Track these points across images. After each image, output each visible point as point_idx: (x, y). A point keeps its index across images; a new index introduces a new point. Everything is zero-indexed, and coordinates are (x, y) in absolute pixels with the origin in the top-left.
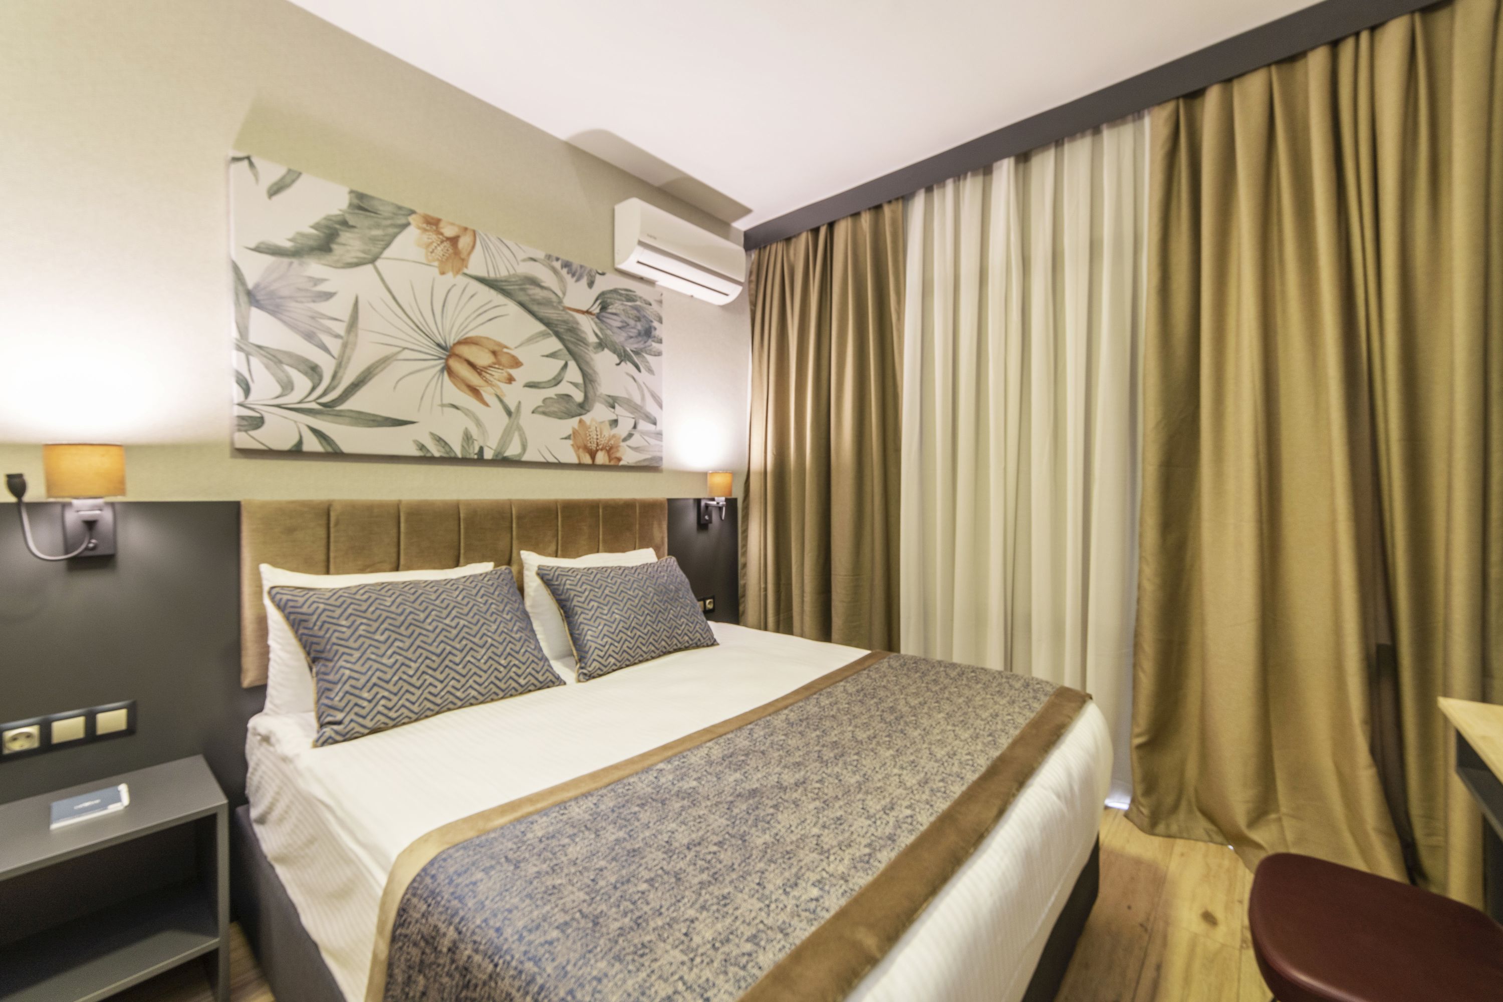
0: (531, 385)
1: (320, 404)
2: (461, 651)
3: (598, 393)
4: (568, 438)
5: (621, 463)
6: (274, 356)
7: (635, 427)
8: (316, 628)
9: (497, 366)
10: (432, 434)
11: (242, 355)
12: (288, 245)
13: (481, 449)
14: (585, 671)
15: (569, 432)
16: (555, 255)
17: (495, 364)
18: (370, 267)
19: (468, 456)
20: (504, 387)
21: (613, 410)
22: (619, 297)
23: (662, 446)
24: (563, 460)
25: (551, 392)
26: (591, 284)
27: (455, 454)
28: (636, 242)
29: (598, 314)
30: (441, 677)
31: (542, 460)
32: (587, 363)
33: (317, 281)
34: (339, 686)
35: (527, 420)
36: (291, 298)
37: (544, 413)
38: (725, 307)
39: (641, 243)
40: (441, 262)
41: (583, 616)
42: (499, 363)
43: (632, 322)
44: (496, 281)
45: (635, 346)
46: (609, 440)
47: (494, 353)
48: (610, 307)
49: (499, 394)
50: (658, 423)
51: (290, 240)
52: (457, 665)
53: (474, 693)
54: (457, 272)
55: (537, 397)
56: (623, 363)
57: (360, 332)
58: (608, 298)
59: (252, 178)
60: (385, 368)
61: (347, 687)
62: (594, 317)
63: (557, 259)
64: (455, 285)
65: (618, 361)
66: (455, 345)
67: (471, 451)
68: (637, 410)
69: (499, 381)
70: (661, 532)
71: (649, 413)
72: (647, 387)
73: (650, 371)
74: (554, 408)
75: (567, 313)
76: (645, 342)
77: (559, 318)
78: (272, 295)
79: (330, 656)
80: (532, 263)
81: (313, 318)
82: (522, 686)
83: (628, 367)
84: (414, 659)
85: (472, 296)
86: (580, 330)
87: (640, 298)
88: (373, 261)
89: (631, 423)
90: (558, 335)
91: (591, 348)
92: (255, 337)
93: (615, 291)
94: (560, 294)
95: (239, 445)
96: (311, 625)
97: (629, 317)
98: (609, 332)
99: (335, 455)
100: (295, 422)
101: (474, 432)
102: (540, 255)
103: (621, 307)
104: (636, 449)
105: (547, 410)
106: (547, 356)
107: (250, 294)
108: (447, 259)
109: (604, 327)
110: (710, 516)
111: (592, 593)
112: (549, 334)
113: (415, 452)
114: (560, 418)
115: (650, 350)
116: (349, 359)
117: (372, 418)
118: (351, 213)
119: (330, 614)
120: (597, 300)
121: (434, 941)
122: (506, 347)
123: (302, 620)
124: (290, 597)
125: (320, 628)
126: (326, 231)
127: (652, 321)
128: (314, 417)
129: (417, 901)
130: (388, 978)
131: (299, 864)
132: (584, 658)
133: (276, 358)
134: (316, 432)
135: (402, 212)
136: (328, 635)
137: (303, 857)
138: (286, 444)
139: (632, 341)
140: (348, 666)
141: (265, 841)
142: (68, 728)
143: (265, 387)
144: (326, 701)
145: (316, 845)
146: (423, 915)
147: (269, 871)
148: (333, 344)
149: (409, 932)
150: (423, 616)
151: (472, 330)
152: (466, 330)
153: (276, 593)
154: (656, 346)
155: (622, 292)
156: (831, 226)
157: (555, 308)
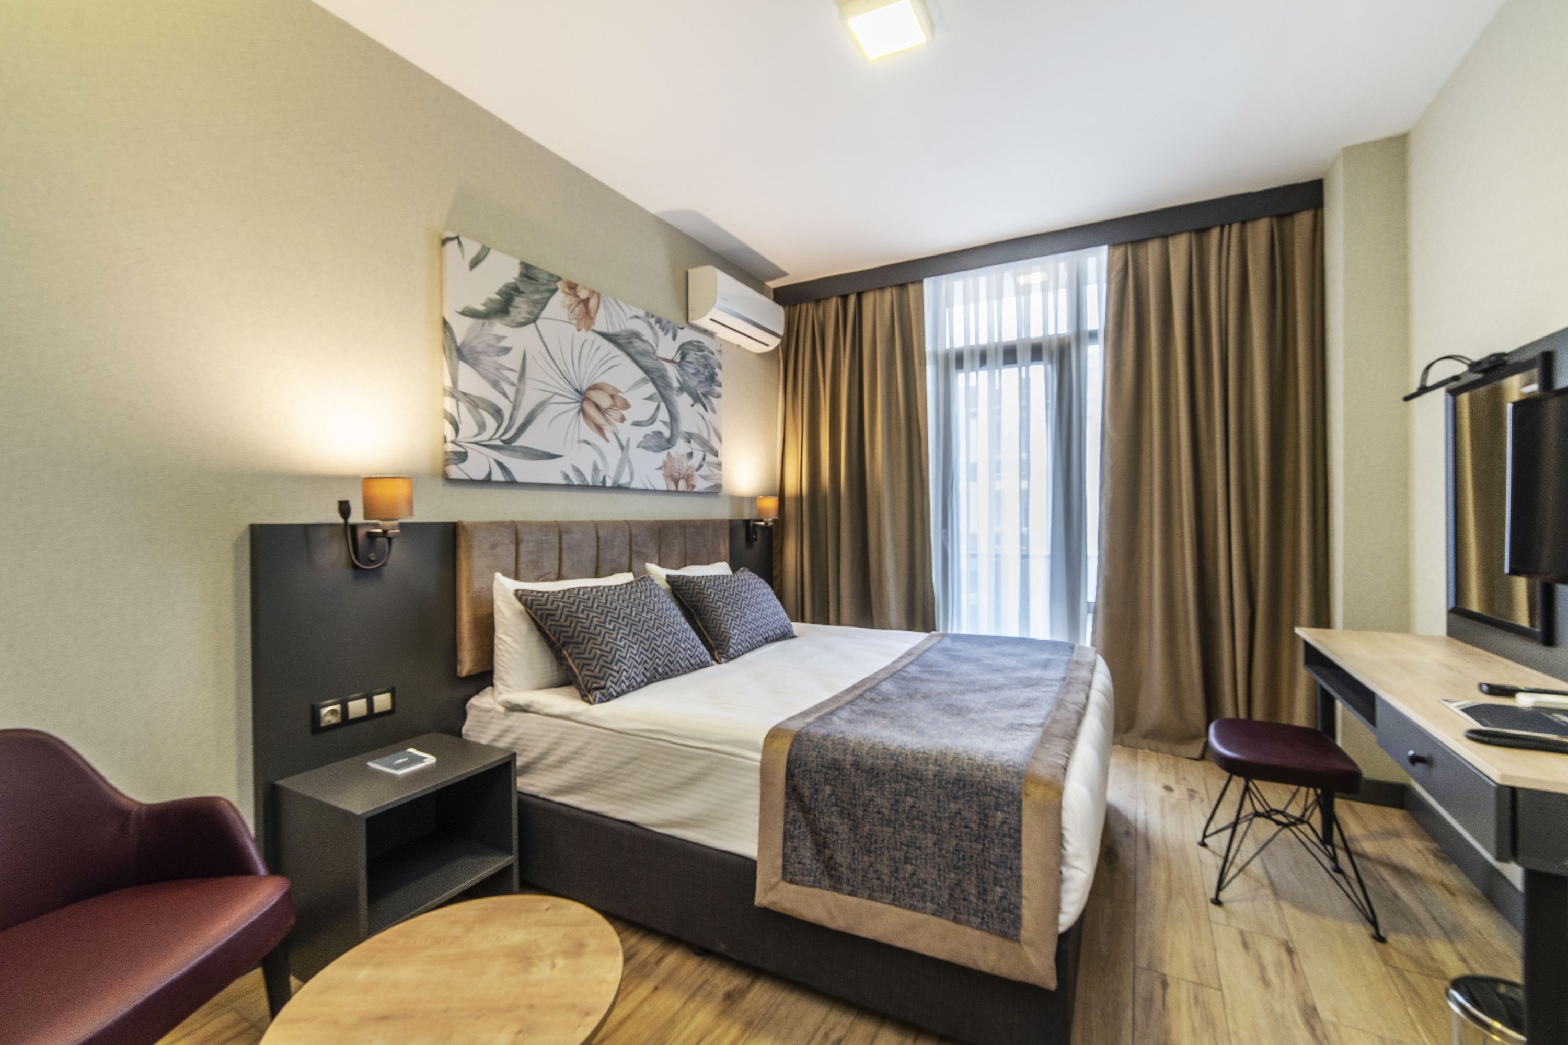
0: (637, 424)
1: (502, 441)
3: (680, 430)
4: (660, 468)
5: (696, 490)
6: (473, 400)
7: (704, 459)
8: (562, 620)
9: (614, 408)
10: (573, 466)
11: (454, 401)
12: (481, 308)
13: (604, 478)
14: (724, 656)
15: (661, 463)
16: (652, 312)
17: (612, 406)
18: (532, 326)
19: (596, 485)
20: (618, 425)
21: (689, 444)
22: (693, 348)
23: (721, 475)
24: (658, 487)
25: (649, 430)
26: (674, 337)
27: (588, 482)
29: (680, 362)
30: (651, 656)
31: (643, 487)
32: (673, 405)
33: (500, 338)
34: (596, 662)
35: (634, 453)
36: (484, 353)
37: (645, 448)
38: (762, 355)
40: (578, 321)
41: (714, 613)
42: (615, 405)
43: (701, 369)
44: (613, 335)
45: (704, 390)
46: (687, 470)
47: (612, 397)
48: (687, 356)
49: (616, 432)
50: (719, 456)
51: (484, 304)
54: (588, 328)
55: (639, 434)
56: (696, 405)
57: (528, 381)
58: (688, 349)
59: (460, 254)
60: (542, 410)
61: (601, 662)
62: (676, 365)
63: (653, 316)
64: (586, 340)
65: (692, 402)
66: (587, 390)
67: (598, 480)
68: (705, 444)
69: (616, 421)
70: (724, 549)
71: (713, 447)
72: (712, 425)
73: (714, 411)
74: (651, 443)
75: (659, 362)
76: (710, 386)
77: (654, 367)
78: (472, 350)
79: (580, 640)
80: (636, 320)
81: (497, 369)
82: (692, 665)
83: (699, 407)
84: (634, 642)
85: (598, 349)
86: (667, 376)
87: (707, 348)
88: (534, 321)
89: (701, 454)
90: (653, 381)
91: (675, 392)
92: (462, 387)
93: (690, 343)
94: (654, 346)
95: (450, 475)
97: (699, 365)
98: (686, 378)
99: (511, 483)
100: (487, 456)
101: (600, 465)
102: (641, 313)
103: (695, 357)
104: (704, 478)
105: (647, 445)
106: (646, 399)
107: (459, 350)
108: (582, 318)
109: (683, 374)
110: (756, 535)
111: (717, 595)
112: (647, 380)
113: (561, 481)
114: (655, 452)
115: (714, 393)
116: (520, 403)
117: (535, 453)
118: (521, 281)
119: (569, 609)
120: (679, 350)
121: (836, 765)
122: (620, 392)
123: (548, 615)
124: (533, 598)
125: (566, 620)
126: (505, 296)
127: (714, 368)
128: (499, 452)
129: (806, 753)
130: (789, 799)
131: (602, 785)
132: (721, 645)
133: (475, 403)
134: (500, 465)
135: (552, 279)
136: (573, 625)
137: (610, 778)
138: (481, 476)
139: (701, 385)
140: (597, 647)
141: (532, 785)
142: (357, 707)
143: (468, 427)
144: (588, 673)
145: (637, 762)
146: (817, 757)
147: (546, 803)
148: (510, 391)
149: (808, 768)
150: (628, 611)
151: (598, 377)
152: (594, 378)
153: (522, 595)
154: (717, 389)
155: (696, 344)
156: (860, 295)
157: (651, 358)
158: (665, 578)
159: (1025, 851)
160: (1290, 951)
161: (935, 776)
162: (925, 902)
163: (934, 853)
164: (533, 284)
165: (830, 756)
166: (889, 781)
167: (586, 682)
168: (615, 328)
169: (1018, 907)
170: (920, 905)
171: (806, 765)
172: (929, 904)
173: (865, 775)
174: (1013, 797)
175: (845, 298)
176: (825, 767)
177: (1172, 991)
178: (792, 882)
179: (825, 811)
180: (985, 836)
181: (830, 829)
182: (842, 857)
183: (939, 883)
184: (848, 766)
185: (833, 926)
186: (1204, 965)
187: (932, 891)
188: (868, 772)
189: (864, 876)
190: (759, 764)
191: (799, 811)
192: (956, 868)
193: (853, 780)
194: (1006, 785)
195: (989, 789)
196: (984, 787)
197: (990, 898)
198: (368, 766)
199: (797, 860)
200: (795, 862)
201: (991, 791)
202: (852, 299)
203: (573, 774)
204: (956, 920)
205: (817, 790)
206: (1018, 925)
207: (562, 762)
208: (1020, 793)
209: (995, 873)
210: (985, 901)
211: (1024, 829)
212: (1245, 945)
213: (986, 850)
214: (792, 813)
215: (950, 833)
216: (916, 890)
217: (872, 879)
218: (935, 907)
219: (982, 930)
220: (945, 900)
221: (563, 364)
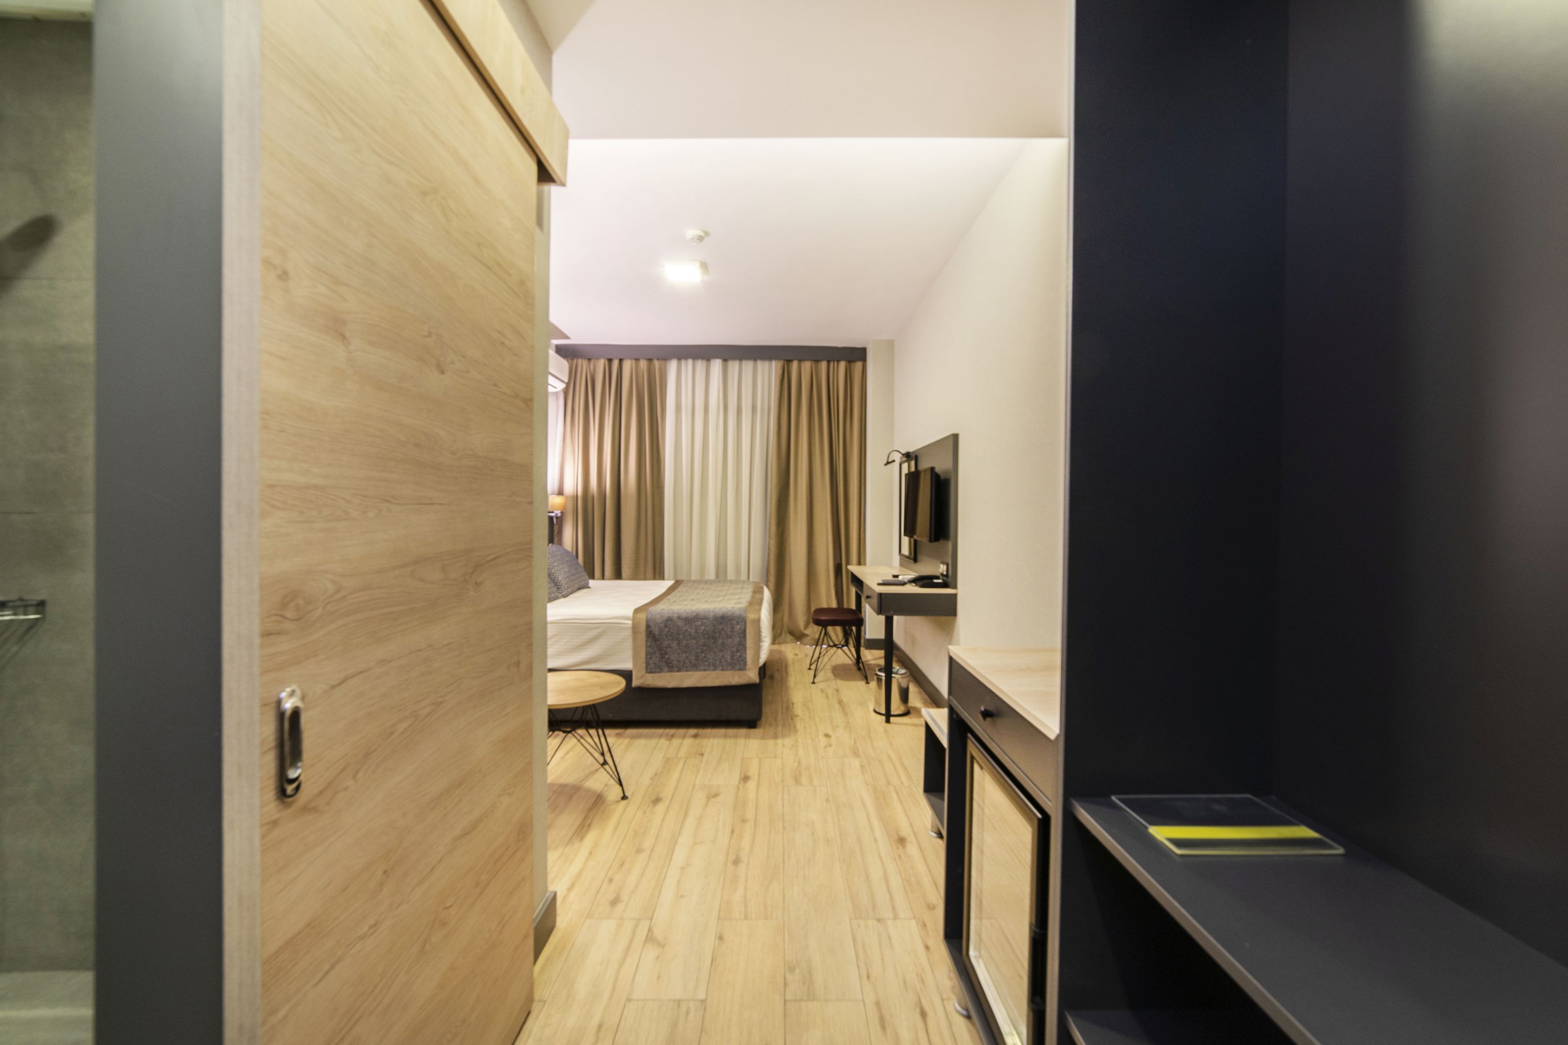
121: (671, 619)
129: (656, 617)
130: (648, 637)
146: (661, 617)
149: (658, 622)
159: (748, 637)
160: (838, 692)
161: (712, 619)
162: (710, 666)
163: (713, 646)
165: (666, 615)
166: (694, 622)
169: (745, 658)
170: (708, 668)
171: (655, 621)
173: (683, 621)
174: (742, 622)
176: (666, 621)
177: (795, 706)
178: (650, 673)
179: (666, 639)
180: (733, 635)
181: (669, 646)
182: (673, 657)
183: (715, 659)
184: (676, 619)
185: (669, 686)
186: (807, 700)
187: (712, 662)
188: (685, 620)
189: (683, 663)
190: (632, 626)
191: (653, 642)
192: (722, 650)
193: (679, 624)
194: (740, 616)
196: (732, 618)
199: (652, 664)
201: (735, 619)
204: (723, 670)
205: (662, 631)
206: (745, 666)
208: (745, 618)
209: (737, 648)
210: (733, 659)
211: (747, 631)
212: (823, 693)
213: (733, 641)
214: (649, 644)
215: (719, 638)
216: (706, 663)
217: (687, 663)
218: (713, 667)
219: (732, 670)
220: (718, 663)
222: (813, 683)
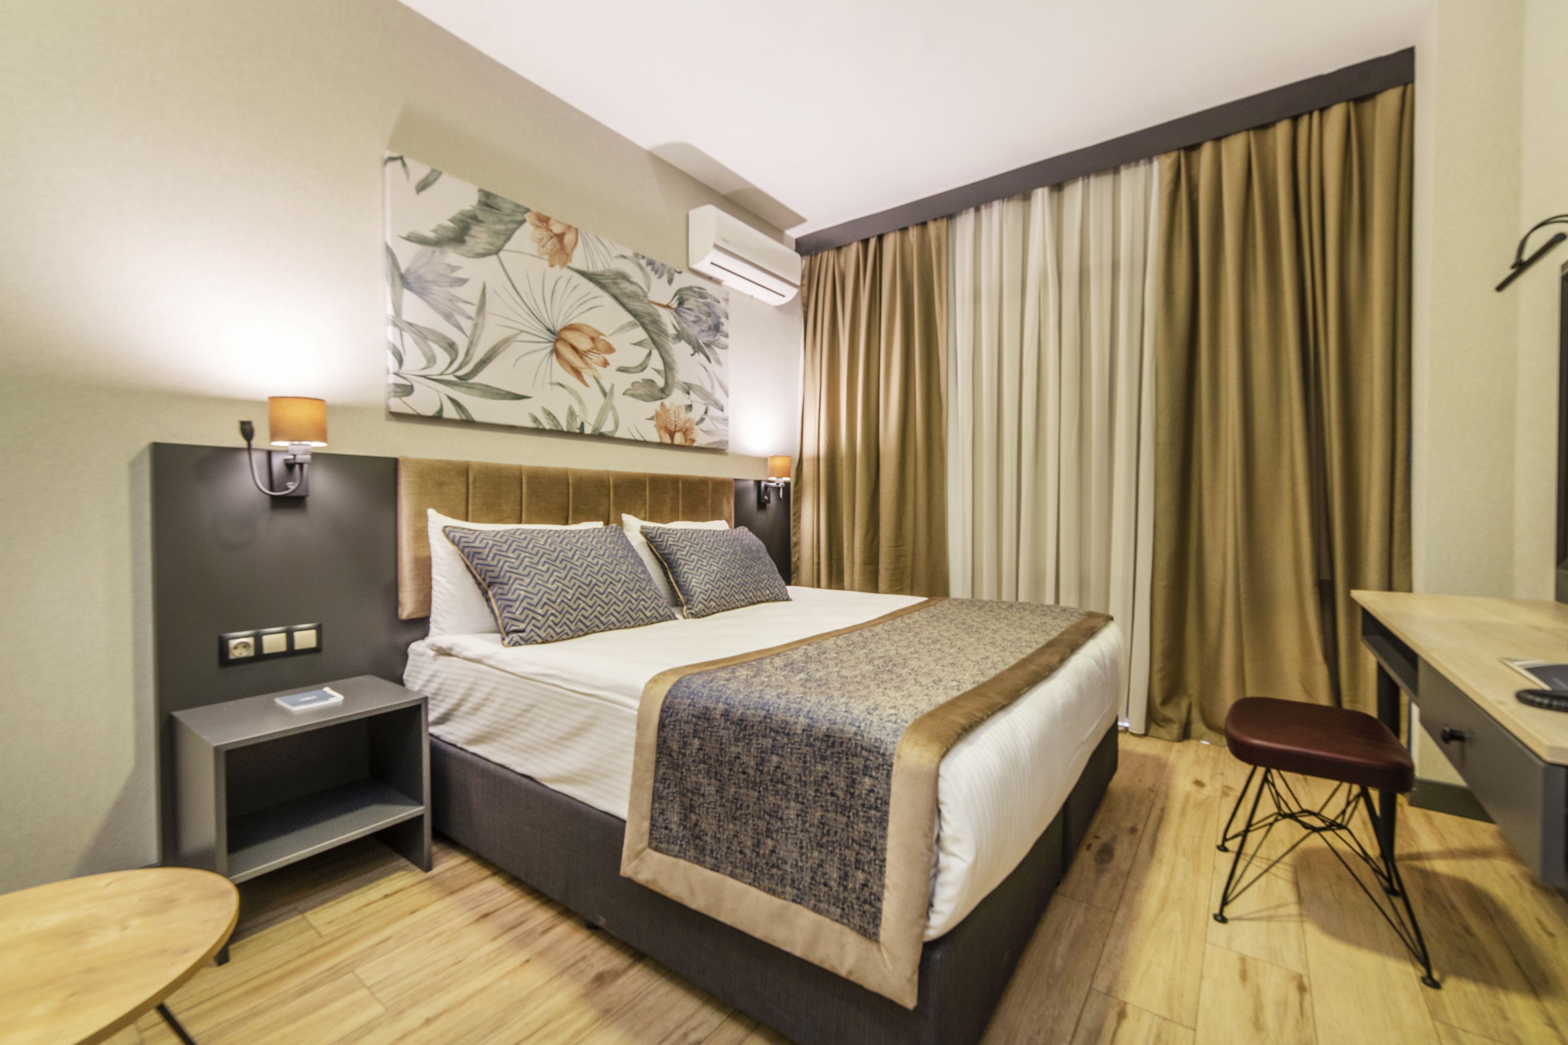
0: (622, 370)
1: (456, 377)
2: (604, 583)
3: (676, 380)
4: (652, 419)
5: (695, 444)
6: (421, 332)
7: (706, 412)
8: (489, 559)
9: (595, 351)
10: (544, 409)
11: (397, 330)
12: (431, 235)
13: (582, 425)
14: (692, 611)
15: (653, 414)
16: (641, 253)
17: (593, 349)
18: (494, 258)
19: (572, 430)
20: (600, 369)
21: (688, 395)
22: (693, 294)
23: (728, 431)
24: (648, 439)
25: (638, 377)
26: (670, 281)
27: (562, 427)
28: (712, 244)
29: (677, 308)
30: (591, 603)
31: (631, 437)
32: (667, 352)
33: (454, 268)
34: (518, 603)
35: (619, 400)
36: (434, 282)
37: (633, 396)
38: (780, 308)
39: (716, 247)
40: (551, 255)
41: (686, 567)
42: (596, 348)
43: (704, 317)
44: (594, 274)
45: (706, 339)
46: (685, 423)
47: (593, 339)
48: (686, 302)
49: (596, 376)
50: (725, 410)
51: (434, 231)
52: (602, 594)
53: (613, 619)
54: (563, 265)
55: (627, 381)
56: (696, 354)
57: (488, 316)
58: (686, 295)
59: (404, 176)
60: (505, 348)
61: (524, 604)
62: (673, 311)
63: (643, 258)
64: (561, 277)
65: (692, 352)
66: (561, 330)
67: (574, 426)
68: (707, 396)
69: (597, 364)
70: (729, 507)
71: (717, 400)
72: (716, 377)
73: (719, 362)
74: (641, 391)
75: (651, 307)
76: (715, 336)
77: (645, 311)
78: (419, 279)
79: (506, 580)
80: (623, 260)
81: (451, 300)
82: (647, 618)
83: (700, 357)
84: (570, 586)
85: (575, 288)
86: (661, 322)
87: (711, 295)
88: (497, 252)
89: (703, 408)
90: (643, 325)
91: (670, 339)
92: (406, 316)
93: (690, 288)
94: (646, 289)
95: (394, 409)
96: (484, 557)
97: (701, 313)
98: (685, 325)
99: (468, 423)
100: (438, 391)
101: (577, 409)
102: (629, 253)
103: (695, 303)
104: (707, 432)
105: (635, 393)
106: (635, 344)
107: (402, 277)
108: (555, 254)
109: (681, 321)
110: (769, 497)
111: (692, 548)
112: (636, 324)
113: (530, 424)
114: (646, 401)
115: (719, 344)
116: (479, 338)
117: (497, 392)
118: (479, 209)
119: (499, 548)
120: (675, 295)
121: (705, 715)
122: (602, 334)
123: (476, 553)
124: (462, 535)
125: (493, 559)
126: (461, 224)
127: (720, 317)
128: (451, 387)
129: (679, 700)
130: (660, 753)
131: (507, 735)
132: (691, 600)
133: (422, 335)
134: (453, 401)
135: (520, 210)
136: (500, 564)
137: (513, 727)
138: (430, 410)
139: (704, 334)
140: (522, 588)
141: (452, 734)
142: (274, 641)
143: (414, 360)
144: (509, 615)
145: (535, 710)
146: (690, 705)
147: (462, 753)
148: (467, 325)
149: (679, 717)
150: (570, 554)
151: (575, 317)
152: (570, 318)
153: (450, 531)
154: (723, 339)
155: (697, 290)
156: (880, 238)
157: (641, 301)
158: (639, 528)
160: (1302, 989)
161: (804, 730)
162: (785, 886)
163: (797, 826)
164: (495, 213)
165: (702, 703)
166: (757, 736)
167: (505, 624)
168: (598, 266)
169: (879, 899)
170: (779, 889)
172: (788, 889)
173: (733, 727)
174: (884, 759)
175: (866, 242)
176: (695, 717)
177: (1128, 1025)
178: (657, 849)
179: (692, 768)
181: (696, 791)
182: (708, 824)
183: (800, 864)
184: (718, 716)
185: (694, 906)
186: (1182, 995)
187: (792, 873)
188: (737, 724)
189: (728, 848)
190: (636, 713)
191: (669, 768)
192: (820, 845)
193: (722, 732)
194: (877, 744)
195: (859, 749)
196: (854, 745)
197: (850, 886)
198: (274, 702)
199: (663, 825)
200: (661, 828)
201: (861, 752)
202: (873, 243)
203: (483, 722)
205: (685, 743)
206: (878, 922)
207: (477, 708)
208: (892, 755)
209: (858, 854)
210: (846, 888)
211: (892, 801)
212: (1244, 976)
213: (850, 824)
214: (662, 771)
215: (815, 802)
216: (775, 870)
217: (736, 852)
218: (795, 892)
219: (842, 923)
220: (807, 884)
221: (531, 299)
222: (1221, 918)
